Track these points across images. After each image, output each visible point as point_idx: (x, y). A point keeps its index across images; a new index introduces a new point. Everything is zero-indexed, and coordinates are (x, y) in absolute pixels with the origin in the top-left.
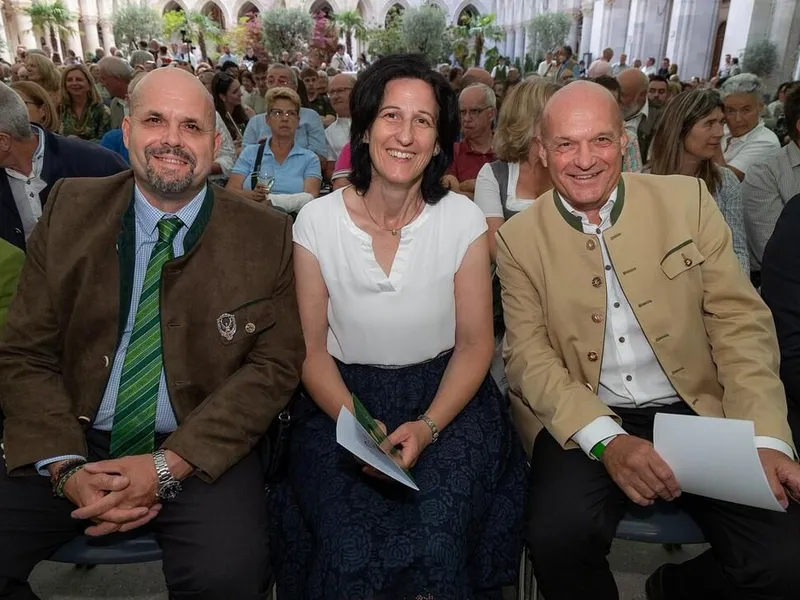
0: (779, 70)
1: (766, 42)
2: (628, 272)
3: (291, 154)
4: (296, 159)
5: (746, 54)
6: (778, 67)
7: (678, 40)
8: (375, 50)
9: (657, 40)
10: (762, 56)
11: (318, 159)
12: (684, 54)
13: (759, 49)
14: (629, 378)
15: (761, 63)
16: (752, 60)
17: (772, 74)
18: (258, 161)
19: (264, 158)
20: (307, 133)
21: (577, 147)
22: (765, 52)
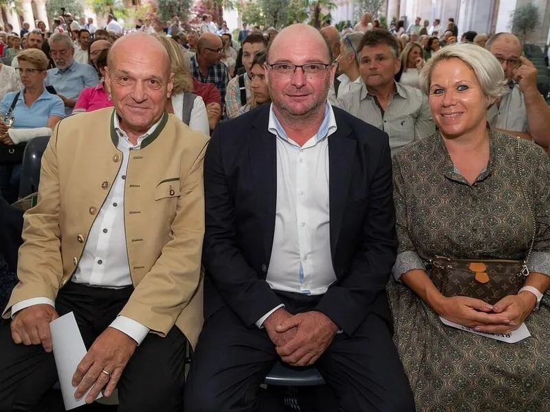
0: (541, 25)
1: (530, 4)
2: (134, 186)
3: (40, 98)
4: (43, 102)
5: (515, 14)
6: (539, 24)
7: (467, 5)
8: (247, 18)
9: (453, 6)
10: (527, 17)
11: (62, 101)
12: (472, 15)
13: (525, 10)
14: (100, 262)
15: (526, 20)
16: (519, 18)
17: (536, 29)
18: (13, 106)
19: (18, 102)
20: (84, 82)
21: (133, 82)
22: (529, 12)
